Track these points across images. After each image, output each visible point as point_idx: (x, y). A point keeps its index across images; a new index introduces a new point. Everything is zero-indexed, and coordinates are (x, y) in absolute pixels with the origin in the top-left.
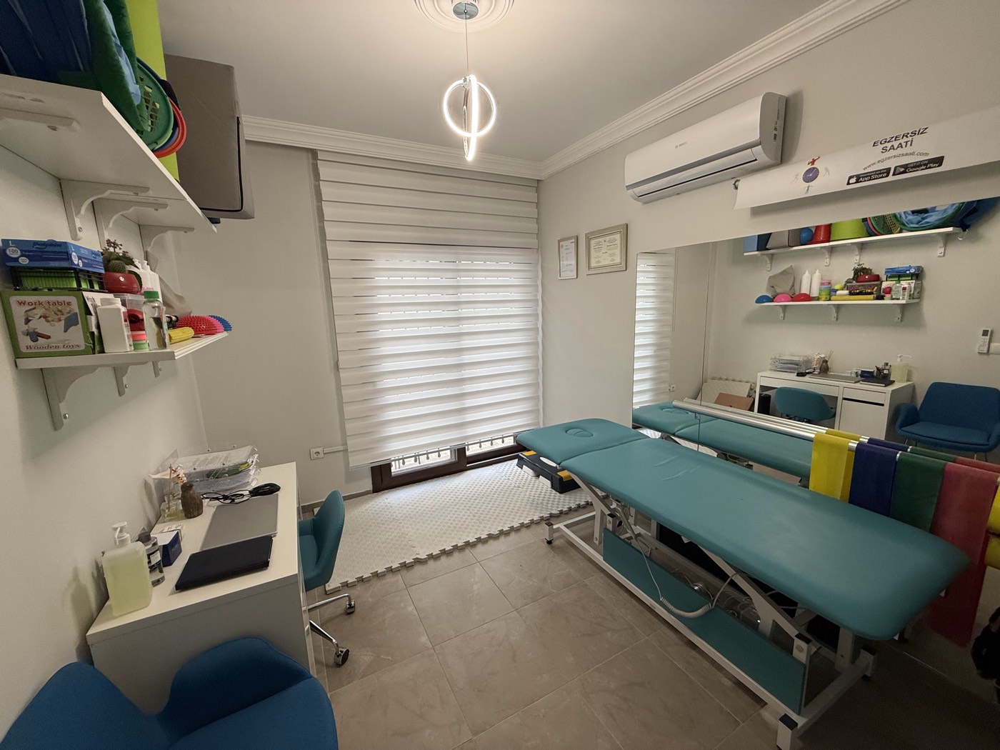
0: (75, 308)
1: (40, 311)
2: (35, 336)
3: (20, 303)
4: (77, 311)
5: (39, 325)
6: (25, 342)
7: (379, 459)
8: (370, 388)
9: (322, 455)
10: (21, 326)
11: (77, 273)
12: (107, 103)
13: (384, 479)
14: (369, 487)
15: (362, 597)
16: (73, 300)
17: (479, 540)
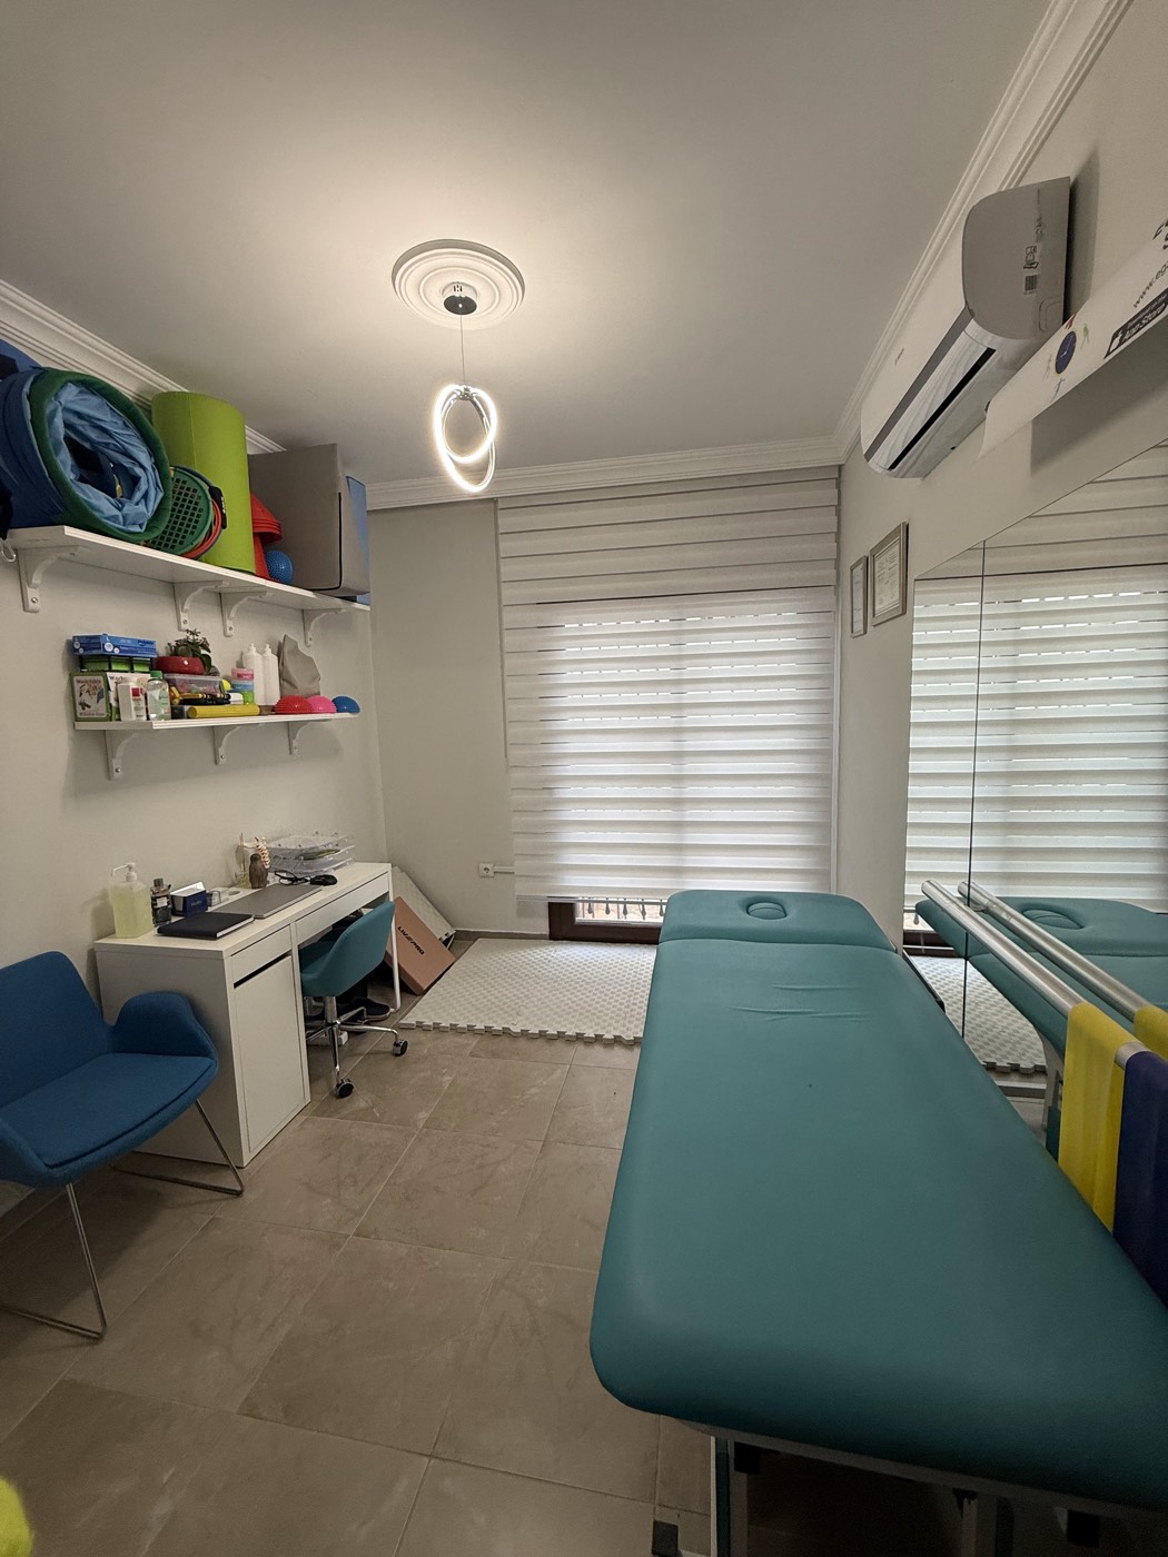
0: (102, 685)
1: (86, 687)
2: (84, 705)
3: (78, 682)
4: (103, 687)
5: (86, 698)
6: (79, 708)
7: (562, 895)
8: (545, 795)
9: (490, 873)
10: (78, 699)
11: (109, 659)
12: (70, 531)
13: (563, 924)
14: (545, 930)
15: (420, 1045)
16: (100, 678)
17: (598, 1039)
